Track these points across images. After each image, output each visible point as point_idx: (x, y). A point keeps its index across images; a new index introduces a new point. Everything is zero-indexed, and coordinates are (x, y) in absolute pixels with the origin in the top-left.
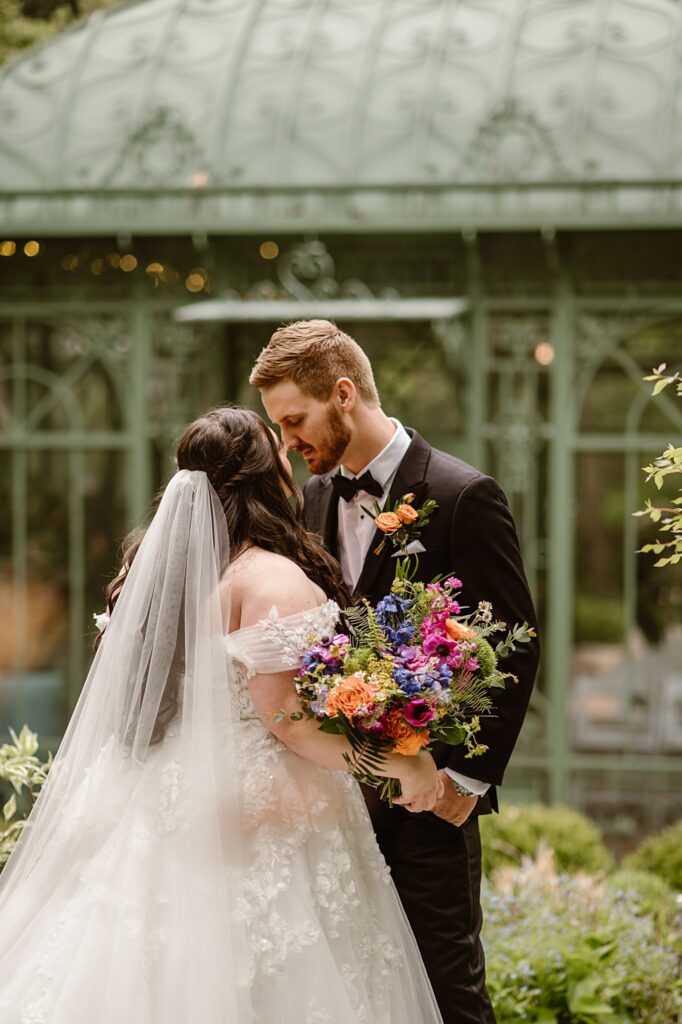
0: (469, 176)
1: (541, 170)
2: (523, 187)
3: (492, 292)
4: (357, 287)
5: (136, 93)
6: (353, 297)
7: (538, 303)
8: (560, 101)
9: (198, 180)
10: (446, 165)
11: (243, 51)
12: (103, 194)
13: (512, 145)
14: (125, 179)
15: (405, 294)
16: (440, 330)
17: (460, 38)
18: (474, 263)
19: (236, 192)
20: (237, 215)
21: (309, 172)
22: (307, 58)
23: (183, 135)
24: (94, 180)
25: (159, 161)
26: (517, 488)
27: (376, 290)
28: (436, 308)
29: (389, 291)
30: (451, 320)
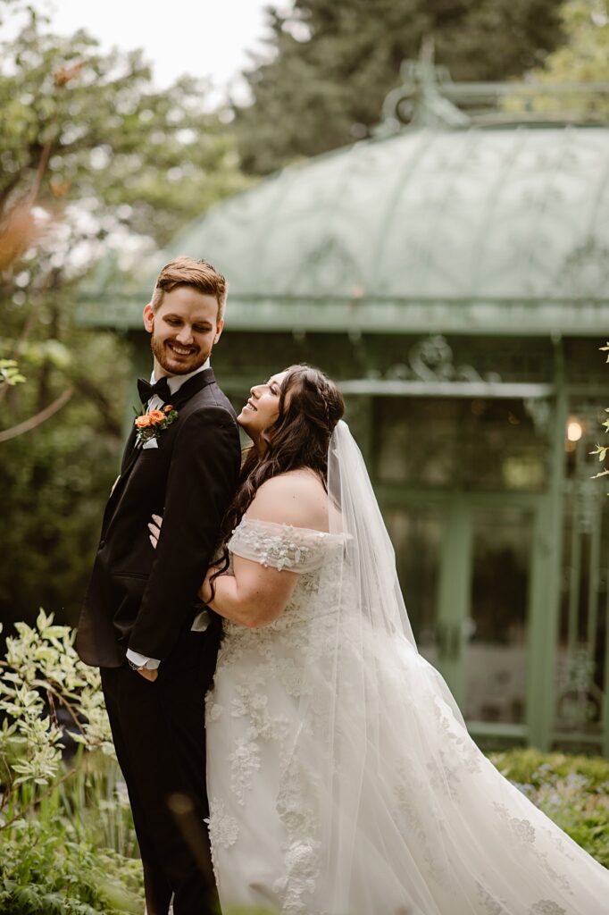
0: (559, 293)
2: (598, 303)
3: (571, 380)
4: (469, 372)
5: (314, 229)
6: (465, 380)
9: (355, 291)
10: (541, 286)
11: (395, 200)
12: (287, 299)
13: (591, 273)
14: (303, 288)
15: (504, 380)
16: (530, 406)
17: (557, 195)
18: (559, 359)
19: (382, 300)
20: (384, 318)
21: (438, 288)
22: (443, 206)
23: (347, 259)
24: (280, 287)
25: (327, 277)
26: (586, 530)
27: (483, 374)
28: (528, 391)
29: (493, 376)
30: (539, 401)
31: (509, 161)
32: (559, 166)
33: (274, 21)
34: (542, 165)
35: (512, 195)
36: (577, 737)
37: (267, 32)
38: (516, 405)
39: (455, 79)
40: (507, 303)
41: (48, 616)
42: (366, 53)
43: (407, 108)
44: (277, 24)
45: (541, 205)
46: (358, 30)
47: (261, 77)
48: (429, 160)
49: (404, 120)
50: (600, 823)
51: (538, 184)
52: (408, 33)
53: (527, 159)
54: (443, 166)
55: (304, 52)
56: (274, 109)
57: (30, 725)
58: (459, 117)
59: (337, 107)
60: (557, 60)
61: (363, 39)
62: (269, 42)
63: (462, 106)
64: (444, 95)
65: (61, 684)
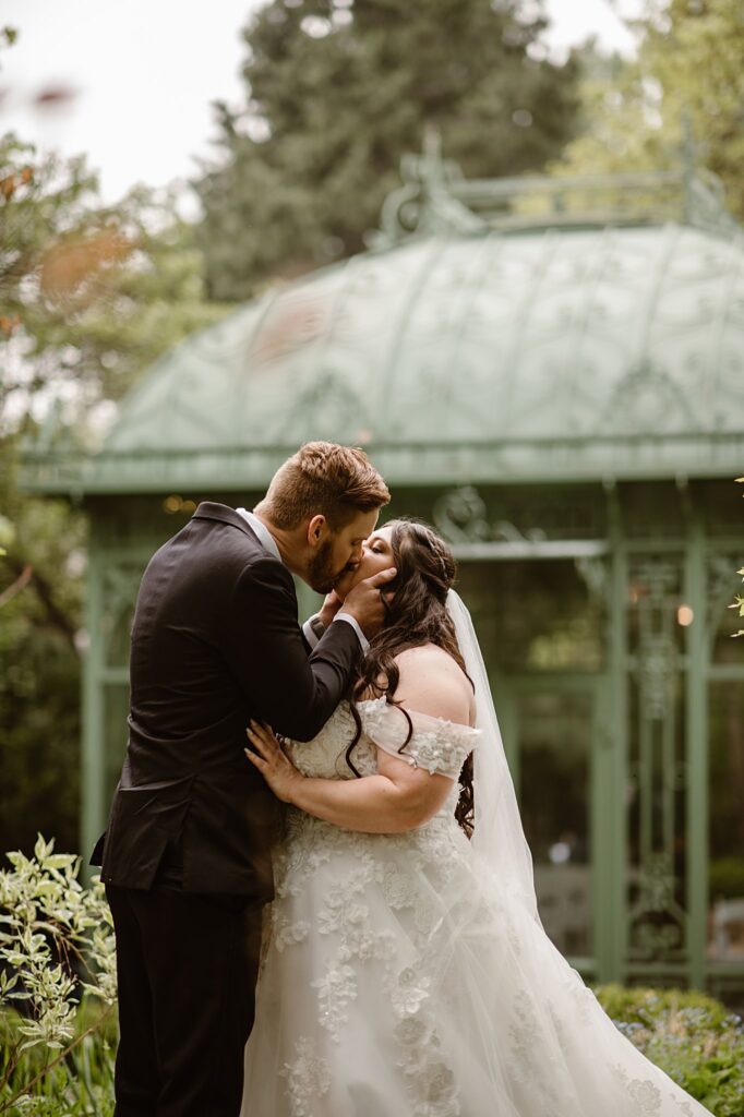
0: (609, 429)
1: (675, 423)
2: (658, 439)
3: (629, 534)
4: (506, 529)
6: (501, 539)
7: (672, 545)
8: (692, 363)
9: (362, 436)
10: (588, 421)
11: (404, 325)
12: (277, 451)
13: (648, 403)
14: (297, 436)
15: (550, 537)
16: (583, 568)
17: (600, 311)
18: (614, 509)
19: (396, 447)
20: (399, 468)
21: (461, 429)
22: (462, 330)
23: (349, 398)
24: (269, 436)
25: (327, 421)
26: (656, 716)
27: (523, 531)
28: (579, 549)
29: (537, 533)
30: (593, 560)
31: (539, 272)
32: (600, 276)
33: (224, 118)
34: (580, 275)
35: (545, 313)
36: (658, 968)
37: (215, 131)
38: (567, 565)
39: (470, 176)
40: (546, 444)
41: (47, 843)
42: (341, 152)
43: (411, 214)
44: (227, 122)
45: (582, 323)
46: (330, 125)
47: (210, 184)
48: (441, 276)
49: (409, 229)
50: (725, 1066)
51: (576, 298)
52: (391, 126)
53: (561, 269)
54: (458, 282)
55: (266, 153)
56: (231, 224)
57: (38, 977)
58: (471, 222)
59: (307, 219)
60: (576, 150)
61: (337, 135)
62: (221, 143)
63: (475, 209)
64: (455, 197)
65: (69, 924)
